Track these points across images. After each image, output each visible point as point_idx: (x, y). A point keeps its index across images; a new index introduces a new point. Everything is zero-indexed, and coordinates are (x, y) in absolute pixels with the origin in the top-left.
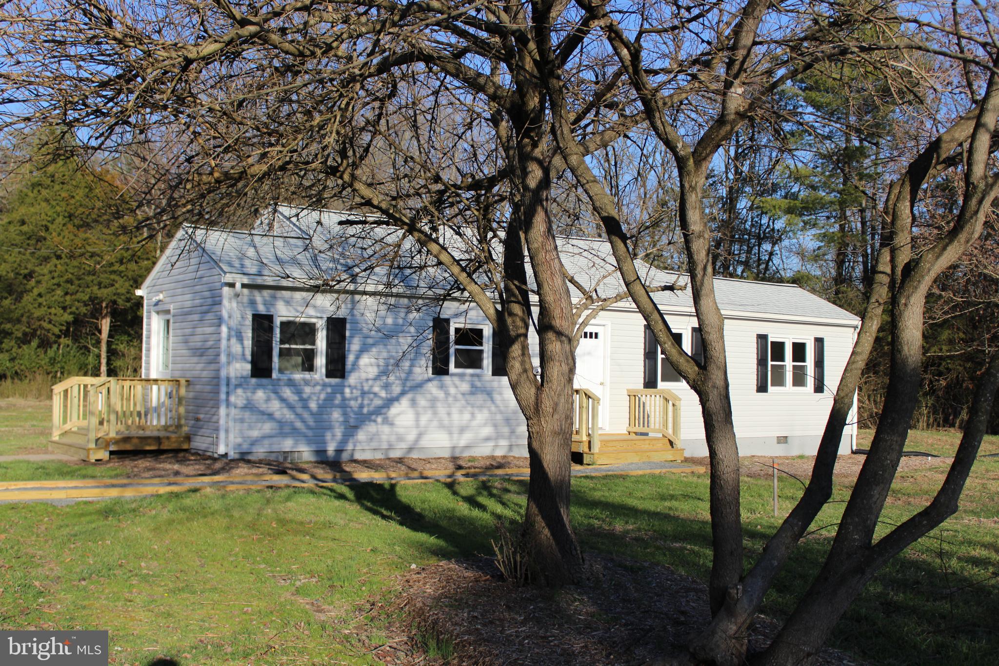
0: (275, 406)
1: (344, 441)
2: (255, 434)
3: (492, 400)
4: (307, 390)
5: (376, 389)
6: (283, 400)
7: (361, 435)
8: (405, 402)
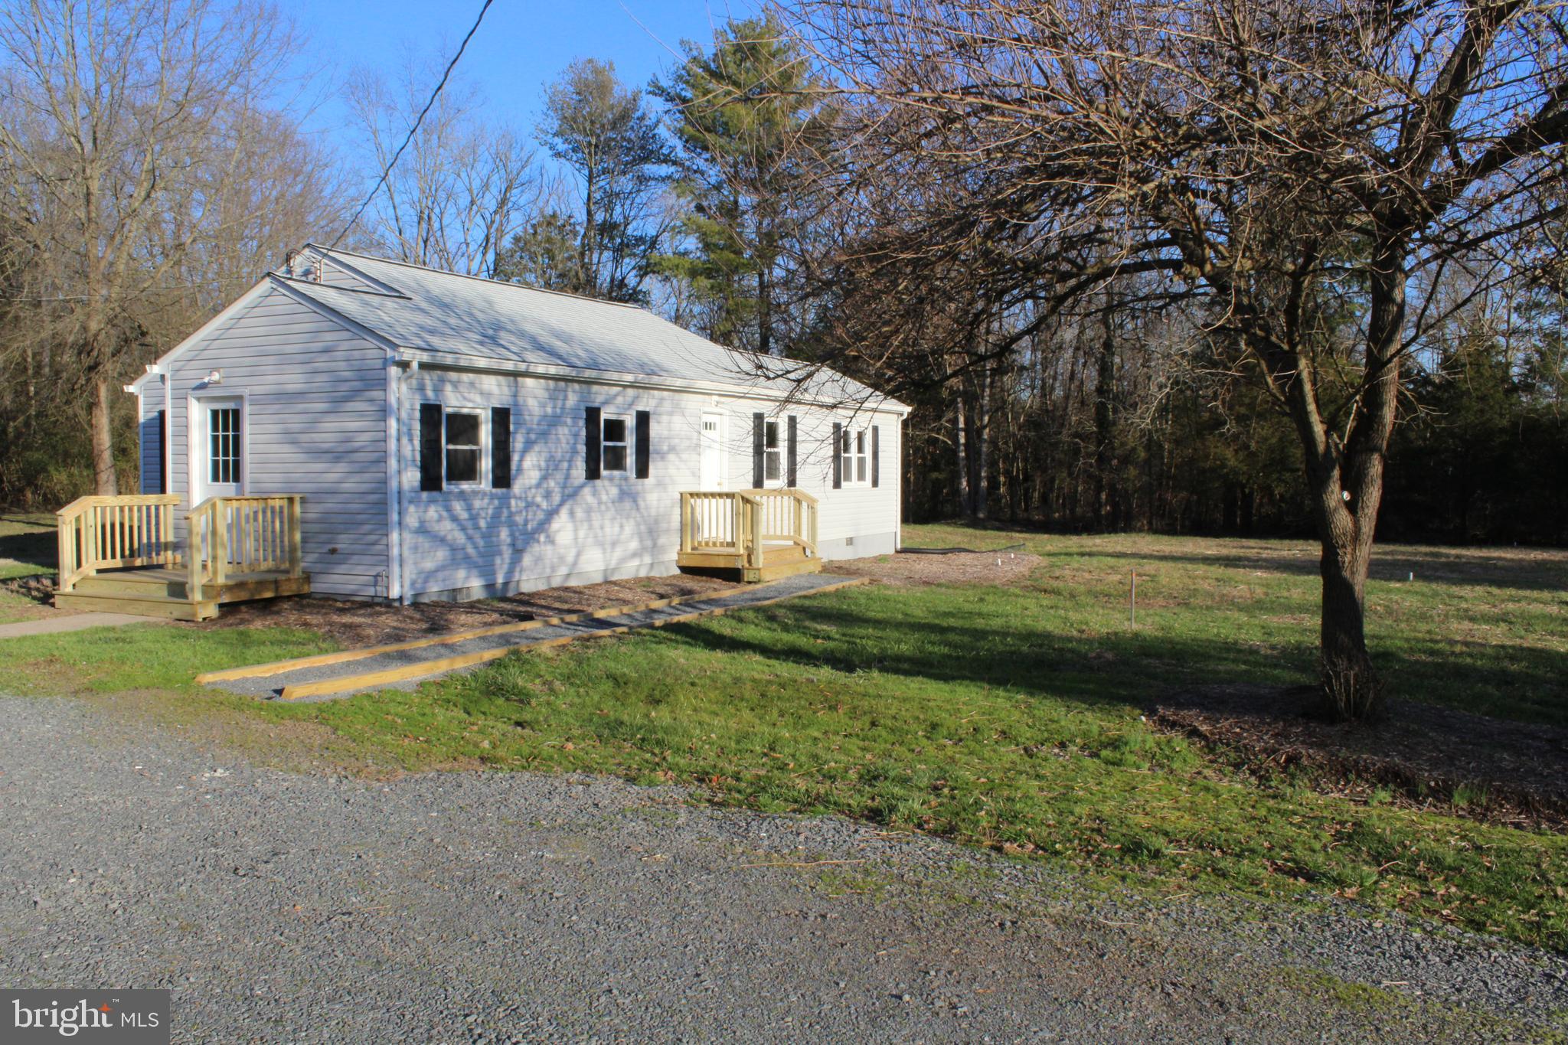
0: (446, 527)
1: (510, 572)
2: (429, 565)
3: (638, 509)
4: (477, 504)
5: (539, 499)
6: (454, 519)
7: (527, 560)
8: (564, 513)
